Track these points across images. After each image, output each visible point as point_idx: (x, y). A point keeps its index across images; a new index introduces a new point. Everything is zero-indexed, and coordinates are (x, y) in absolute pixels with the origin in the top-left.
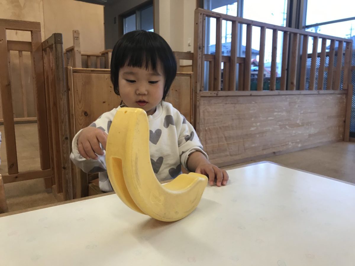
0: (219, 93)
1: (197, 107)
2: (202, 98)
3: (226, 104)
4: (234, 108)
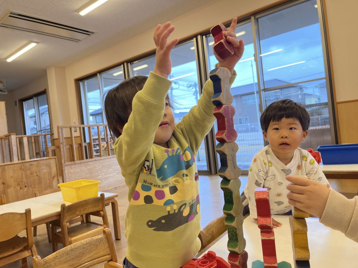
1: (63, 171)
2: (65, 166)
3: (81, 167)
4: (86, 168)
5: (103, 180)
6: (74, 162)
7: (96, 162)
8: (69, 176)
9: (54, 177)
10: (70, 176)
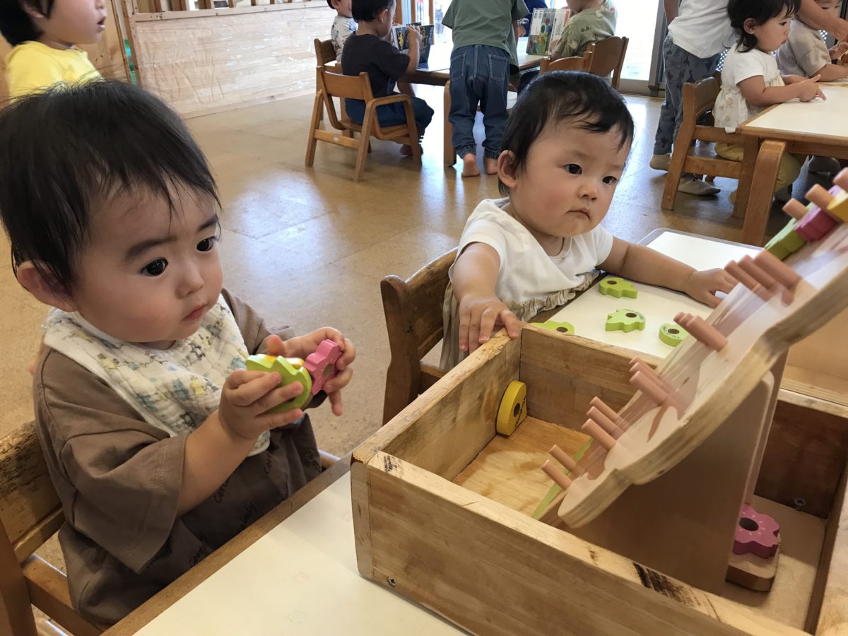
0: (163, 16)
1: (133, 38)
2: (137, 24)
3: (180, 29)
4: (194, 34)
5: (241, 73)
6: (157, 14)
7: (218, 19)
8: (149, 54)
9: (113, 52)
10: (151, 52)
